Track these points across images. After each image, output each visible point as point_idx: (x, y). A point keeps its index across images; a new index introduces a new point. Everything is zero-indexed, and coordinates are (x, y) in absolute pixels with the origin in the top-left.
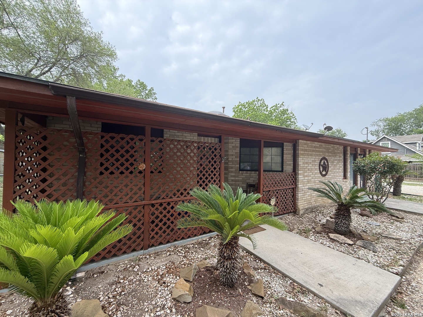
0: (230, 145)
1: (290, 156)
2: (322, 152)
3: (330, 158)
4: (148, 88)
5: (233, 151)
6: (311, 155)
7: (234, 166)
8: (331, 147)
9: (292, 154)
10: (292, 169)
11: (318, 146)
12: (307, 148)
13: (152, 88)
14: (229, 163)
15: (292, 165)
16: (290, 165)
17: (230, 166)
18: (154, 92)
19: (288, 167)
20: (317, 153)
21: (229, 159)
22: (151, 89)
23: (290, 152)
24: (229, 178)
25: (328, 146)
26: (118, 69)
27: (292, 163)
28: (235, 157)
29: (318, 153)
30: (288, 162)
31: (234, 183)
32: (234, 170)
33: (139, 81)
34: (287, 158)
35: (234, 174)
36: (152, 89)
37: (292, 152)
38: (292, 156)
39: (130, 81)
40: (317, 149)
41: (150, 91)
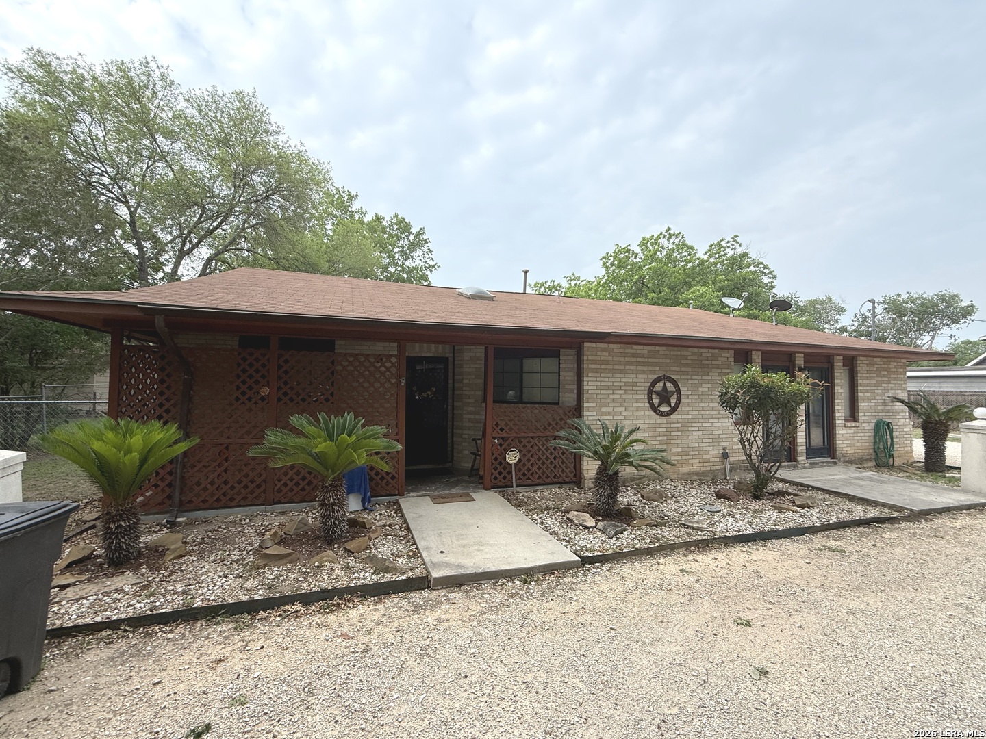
0: (465, 354)
1: (571, 374)
2: (657, 364)
3: (683, 377)
4: (414, 230)
5: (472, 366)
6: (623, 372)
7: (472, 393)
8: (690, 354)
9: (576, 371)
10: (576, 399)
11: (646, 352)
12: (610, 358)
13: (421, 229)
14: (464, 389)
15: (575, 391)
16: (571, 391)
17: (464, 393)
18: (425, 237)
19: (566, 395)
20: (639, 368)
21: (464, 381)
22: (419, 231)
23: (572, 366)
24: (464, 416)
25: (675, 353)
26: (357, 195)
27: (575, 387)
28: (473, 377)
29: (646, 368)
30: (567, 387)
31: (472, 425)
32: (472, 400)
33: (396, 216)
34: (567, 378)
35: (472, 409)
36: (422, 232)
37: (576, 365)
38: (576, 374)
39: (378, 219)
40: (640, 360)
41: (418, 234)
